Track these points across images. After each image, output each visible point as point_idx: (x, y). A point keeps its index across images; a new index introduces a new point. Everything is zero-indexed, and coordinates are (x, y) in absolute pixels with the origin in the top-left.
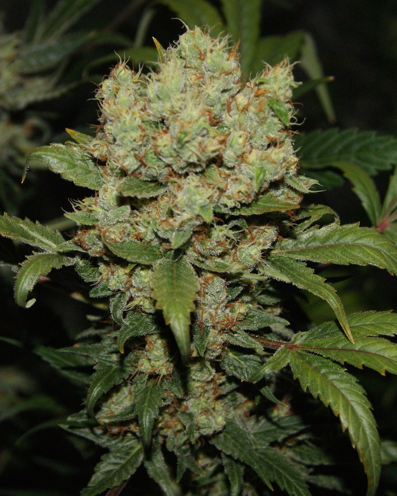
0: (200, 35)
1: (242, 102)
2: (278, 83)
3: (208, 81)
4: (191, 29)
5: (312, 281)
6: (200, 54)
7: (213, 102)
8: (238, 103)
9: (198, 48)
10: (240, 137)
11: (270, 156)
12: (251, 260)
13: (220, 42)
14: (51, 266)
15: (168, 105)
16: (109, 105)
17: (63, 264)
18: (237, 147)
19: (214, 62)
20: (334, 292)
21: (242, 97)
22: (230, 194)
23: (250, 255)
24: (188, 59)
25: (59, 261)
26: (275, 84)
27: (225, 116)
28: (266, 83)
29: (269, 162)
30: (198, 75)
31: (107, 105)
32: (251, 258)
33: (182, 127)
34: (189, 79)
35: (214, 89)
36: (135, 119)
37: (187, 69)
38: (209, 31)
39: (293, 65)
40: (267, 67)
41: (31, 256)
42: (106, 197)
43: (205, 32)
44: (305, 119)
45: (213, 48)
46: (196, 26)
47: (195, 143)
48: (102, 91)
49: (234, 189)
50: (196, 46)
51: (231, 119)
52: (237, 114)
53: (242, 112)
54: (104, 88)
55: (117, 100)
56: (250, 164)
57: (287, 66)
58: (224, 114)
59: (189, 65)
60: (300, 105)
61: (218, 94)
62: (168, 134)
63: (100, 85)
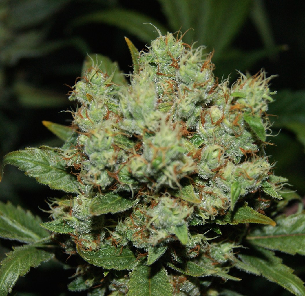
0: (173, 42)
1: (217, 115)
2: (253, 98)
3: (181, 93)
4: (163, 35)
5: (280, 271)
6: (173, 60)
7: (187, 116)
8: (213, 116)
9: (170, 55)
10: (215, 151)
11: (246, 173)
12: (224, 258)
13: (194, 53)
14: (30, 265)
15: (141, 124)
16: (82, 117)
17: (41, 260)
18: (212, 161)
19: (188, 75)
20: (302, 284)
21: (217, 109)
22: (205, 208)
23: (222, 253)
24: (161, 66)
25: (38, 257)
26: (251, 98)
27: (200, 127)
28: (241, 98)
29: (244, 178)
30: (171, 82)
31: (79, 118)
32: (224, 256)
33: (157, 152)
34: (162, 86)
35: (189, 102)
36: (108, 138)
37: (160, 77)
38: (182, 37)
39: (269, 79)
40: (241, 77)
41: (11, 253)
42: (79, 209)
43: (177, 38)
44: (280, 130)
45: (187, 60)
46: (168, 32)
47: (171, 169)
48: (76, 93)
49: (209, 202)
50: (168, 54)
51: (205, 131)
52: (211, 127)
53: (216, 125)
54: (77, 90)
55: (89, 112)
56: (225, 180)
57: (263, 79)
58: (198, 125)
59: (162, 72)
60: (275, 117)
61: (192, 107)
62: (142, 156)
63: (73, 87)
